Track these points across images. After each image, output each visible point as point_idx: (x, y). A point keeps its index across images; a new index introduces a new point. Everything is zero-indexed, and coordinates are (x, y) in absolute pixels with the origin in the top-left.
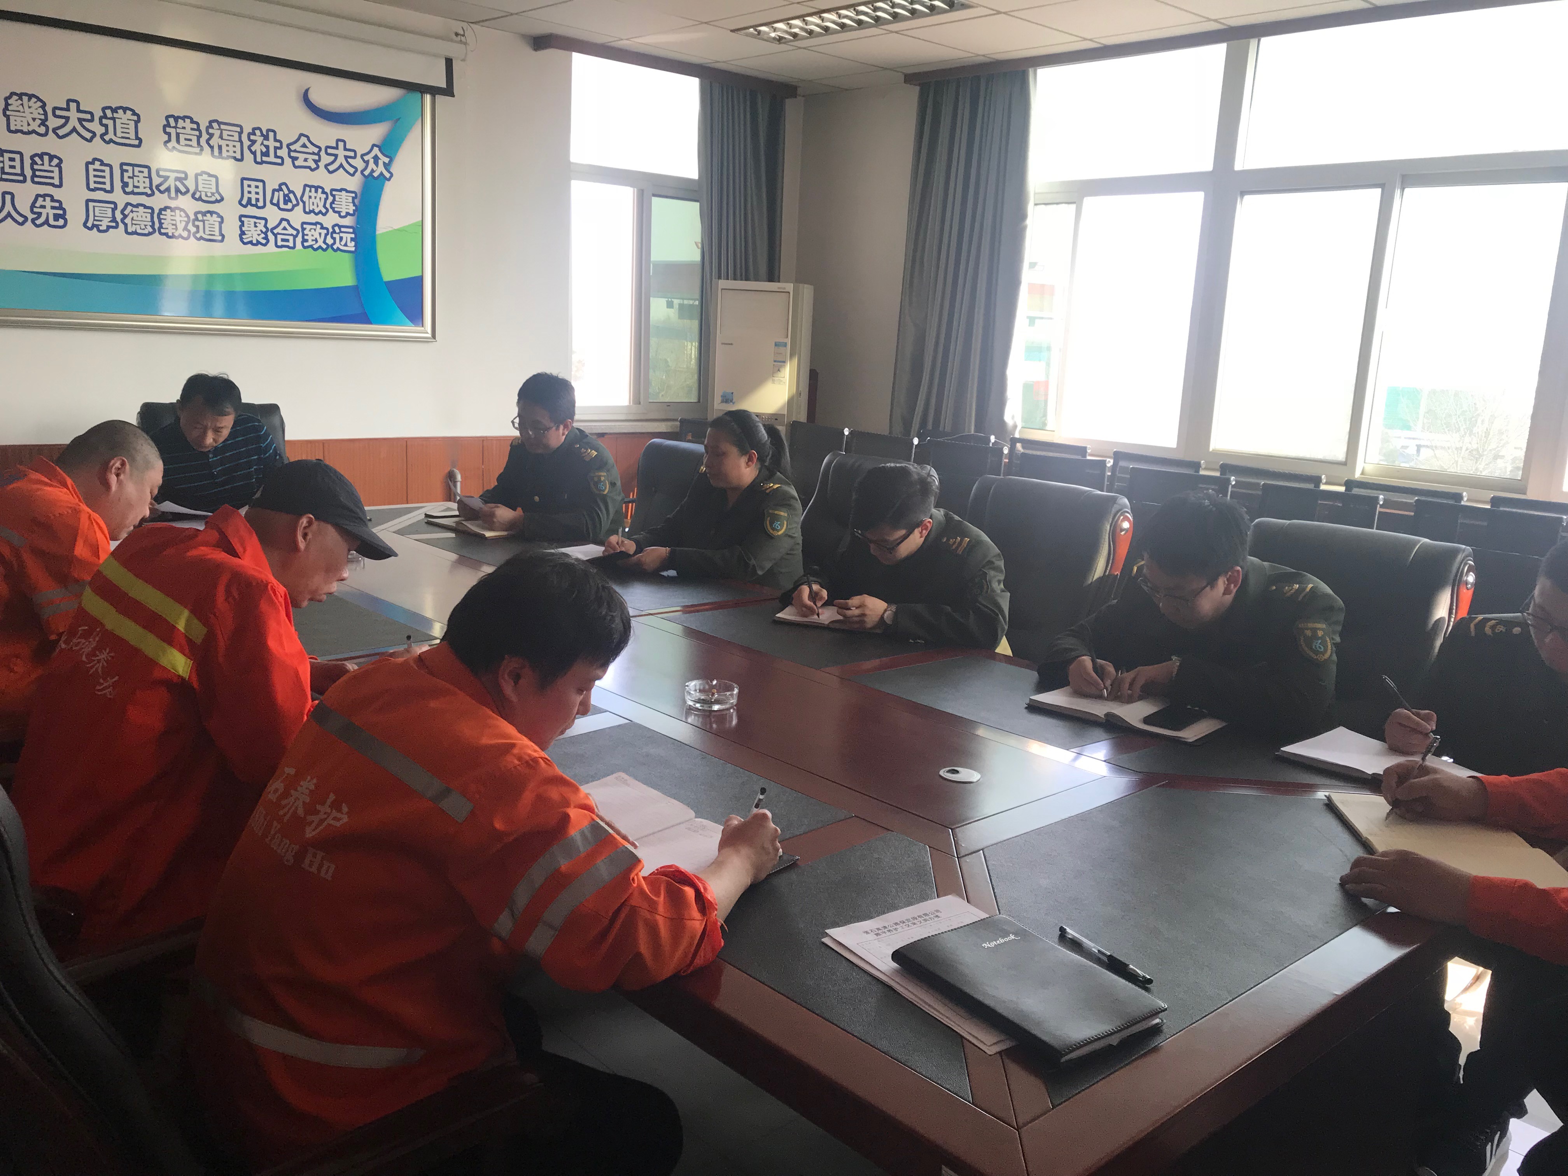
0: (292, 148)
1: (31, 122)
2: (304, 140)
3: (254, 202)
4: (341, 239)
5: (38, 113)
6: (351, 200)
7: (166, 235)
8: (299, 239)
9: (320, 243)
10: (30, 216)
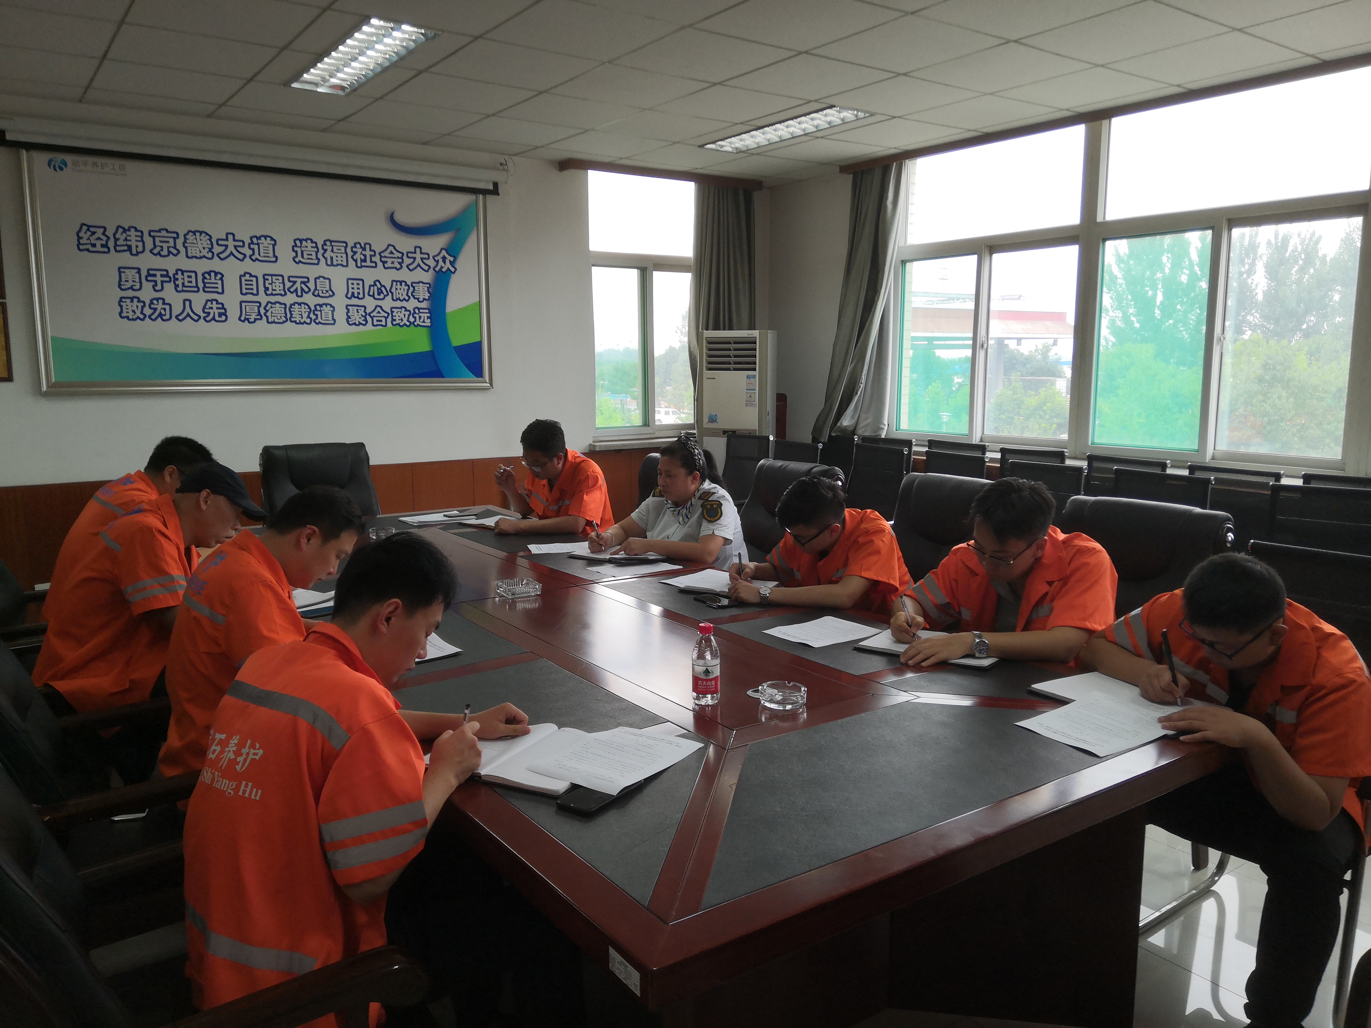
0: (383, 255)
1: (202, 250)
2: (391, 248)
3: (356, 295)
4: (420, 317)
5: (206, 244)
6: (426, 289)
7: (295, 322)
8: (389, 320)
9: (405, 321)
10: (203, 315)
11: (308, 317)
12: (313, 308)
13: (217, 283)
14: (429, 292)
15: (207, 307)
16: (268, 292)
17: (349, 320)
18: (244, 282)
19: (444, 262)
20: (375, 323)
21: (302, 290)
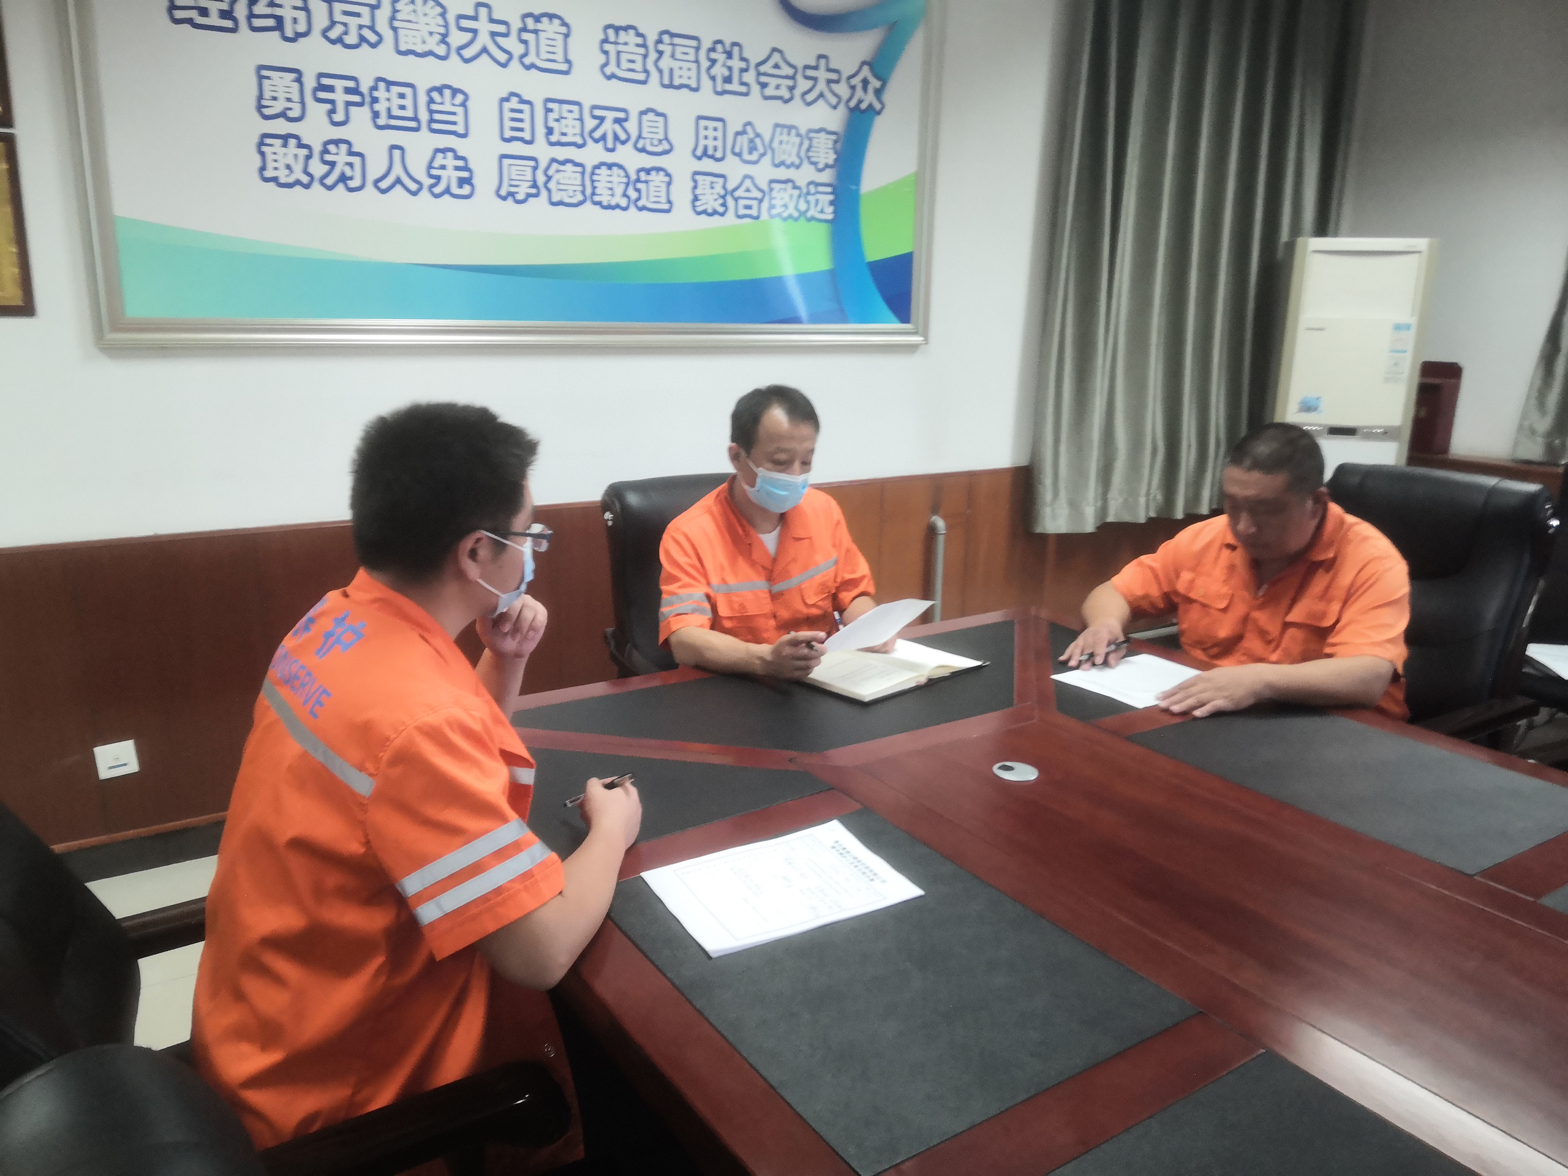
0: (761, 69)
1: (427, 37)
3: (710, 152)
4: (817, 201)
5: (435, 24)
6: (830, 145)
7: (599, 203)
8: (765, 205)
9: (791, 210)
10: (429, 182)
11: (625, 195)
12: (633, 177)
13: (454, 114)
14: (836, 152)
15: (436, 164)
16: (554, 138)
17: (697, 203)
18: (507, 115)
19: (865, 89)
20: (742, 212)
21: (616, 137)
